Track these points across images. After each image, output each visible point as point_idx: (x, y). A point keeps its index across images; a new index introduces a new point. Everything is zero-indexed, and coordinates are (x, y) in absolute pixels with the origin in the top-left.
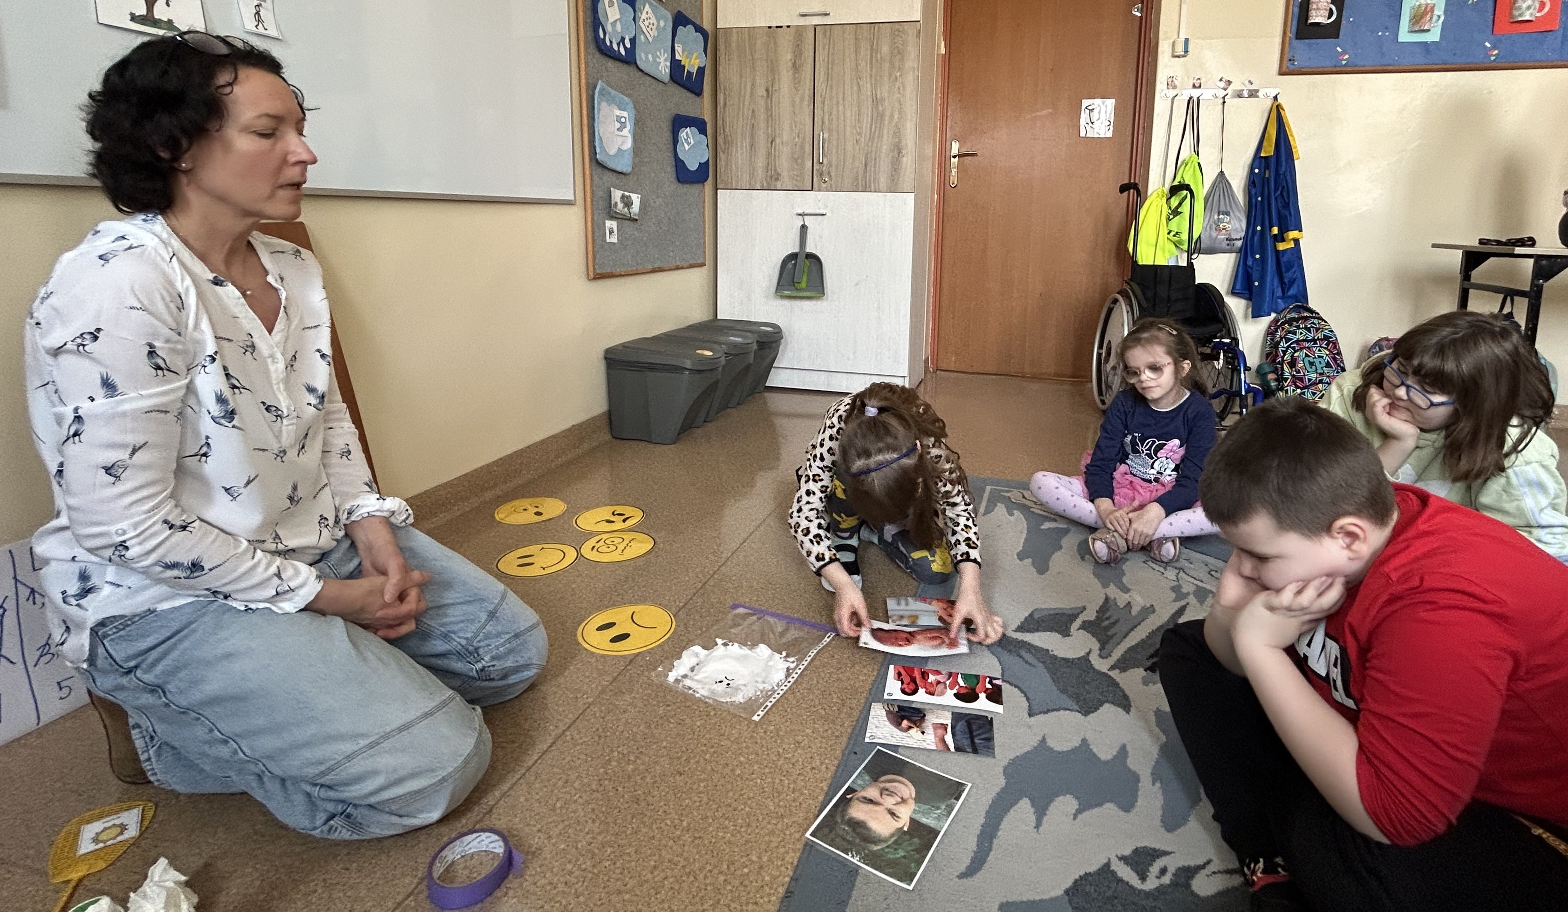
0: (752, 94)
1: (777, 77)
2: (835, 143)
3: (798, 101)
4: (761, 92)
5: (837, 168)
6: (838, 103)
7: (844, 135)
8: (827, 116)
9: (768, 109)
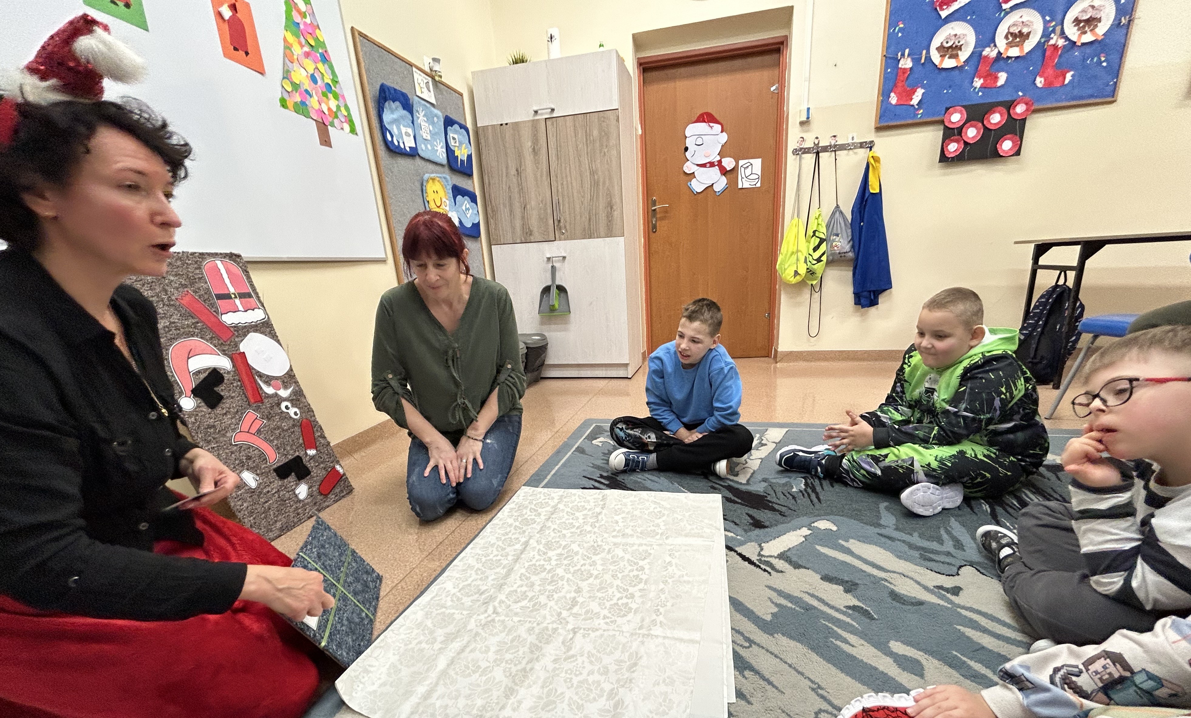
0: (507, 173)
1: (523, 161)
2: (567, 205)
3: (539, 177)
4: (513, 172)
5: (570, 224)
6: (566, 176)
7: (574, 200)
8: (560, 187)
9: (520, 184)
